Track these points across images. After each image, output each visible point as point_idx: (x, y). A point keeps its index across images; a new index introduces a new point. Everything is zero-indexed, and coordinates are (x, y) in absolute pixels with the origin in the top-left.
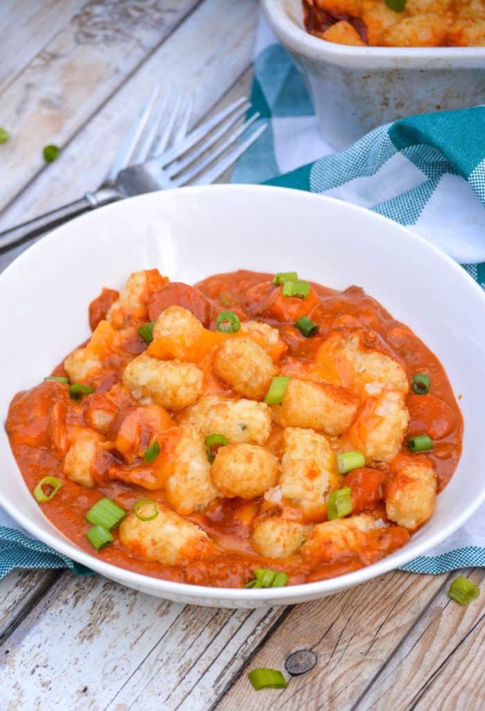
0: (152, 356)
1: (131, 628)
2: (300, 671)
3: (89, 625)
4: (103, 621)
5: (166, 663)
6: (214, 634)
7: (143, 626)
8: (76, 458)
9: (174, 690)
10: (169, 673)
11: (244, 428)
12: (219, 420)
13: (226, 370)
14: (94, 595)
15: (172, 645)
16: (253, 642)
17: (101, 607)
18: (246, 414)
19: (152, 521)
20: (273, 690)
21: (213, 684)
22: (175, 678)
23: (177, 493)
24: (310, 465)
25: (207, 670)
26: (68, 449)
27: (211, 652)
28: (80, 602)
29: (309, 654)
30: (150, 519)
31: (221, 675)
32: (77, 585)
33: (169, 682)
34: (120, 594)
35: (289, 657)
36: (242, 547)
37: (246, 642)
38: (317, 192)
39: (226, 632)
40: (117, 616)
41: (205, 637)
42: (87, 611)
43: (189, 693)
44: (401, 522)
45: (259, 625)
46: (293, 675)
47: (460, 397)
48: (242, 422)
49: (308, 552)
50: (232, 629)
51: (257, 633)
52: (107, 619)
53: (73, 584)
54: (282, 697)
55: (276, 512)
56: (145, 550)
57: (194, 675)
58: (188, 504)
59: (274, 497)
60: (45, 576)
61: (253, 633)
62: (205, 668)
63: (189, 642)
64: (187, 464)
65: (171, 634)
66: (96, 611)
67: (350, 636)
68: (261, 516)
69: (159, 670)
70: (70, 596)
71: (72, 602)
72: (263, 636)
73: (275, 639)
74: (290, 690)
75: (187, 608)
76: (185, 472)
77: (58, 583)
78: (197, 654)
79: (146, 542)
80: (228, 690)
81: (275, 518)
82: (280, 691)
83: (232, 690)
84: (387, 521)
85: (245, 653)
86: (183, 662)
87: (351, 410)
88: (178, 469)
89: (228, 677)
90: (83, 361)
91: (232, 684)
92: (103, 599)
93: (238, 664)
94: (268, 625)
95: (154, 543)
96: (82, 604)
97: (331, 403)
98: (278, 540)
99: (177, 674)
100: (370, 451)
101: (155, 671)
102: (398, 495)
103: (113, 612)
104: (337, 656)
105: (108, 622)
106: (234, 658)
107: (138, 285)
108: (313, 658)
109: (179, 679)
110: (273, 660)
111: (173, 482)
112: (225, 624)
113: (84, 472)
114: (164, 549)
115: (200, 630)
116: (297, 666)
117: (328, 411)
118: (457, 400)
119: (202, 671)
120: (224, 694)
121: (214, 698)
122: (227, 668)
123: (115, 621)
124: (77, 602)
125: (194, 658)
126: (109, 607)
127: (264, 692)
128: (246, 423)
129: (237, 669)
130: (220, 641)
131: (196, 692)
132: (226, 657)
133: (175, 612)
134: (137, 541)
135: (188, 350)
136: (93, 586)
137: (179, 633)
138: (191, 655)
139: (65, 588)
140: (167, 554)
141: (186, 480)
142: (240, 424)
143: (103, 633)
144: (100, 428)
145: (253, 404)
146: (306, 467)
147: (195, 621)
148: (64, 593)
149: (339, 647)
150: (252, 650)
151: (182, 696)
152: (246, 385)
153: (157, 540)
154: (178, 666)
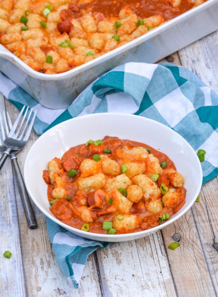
0: (84, 178)
1: (128, 254)
2: (178, 240)
3: (117, 260)
4: (119, 257)
5: (146, 257)
6: (149, 243)
7: (130, 252)
8: (86, 215)
9: (154, 262)
10: (149, 259)
11: (125, 183)
12: (117, 184)
13: (109, 170)
14: (110, 251)
15: (142, 252)
16: (160, 240)
17: (115, 254)
18: (123, 179)
19: (124, 219)
20: (178, 248)
21: (162, 255)
22: (151, 259)
23: (123, 209)
24: (149, 183)
25: (157, 253)
26: (81, 215)
27: (153, 248)
28: (108, 256)
29: (177, 234)
30: (123, 219)
31: (162, 252)
32: (103, 252)
33: (151, 261)
34: (116, 247)
35: (173, 237)
36: (147, 214)
37: (159, 241)
38: (75, 117)
39: (151, 241)
40: (121, 254)
41: (148, 246)
42: (112, 257)
43: (159, 261)
44: (178, 186)
45: (157, 235)
46: (178, 241)
47: (159, 149)
48: (123, 181)
49: (168, 205)
50: (152, 240)
51: (159, 236)
52: (119, 256)
53: (102, 253)
54: (181, 248)
55: (150, 200)
56: (126, 229)
57: (155, 256)
58: (127, 210)
59: (147, 196)
60: (93, 255)
61: (158, 237)
62: (156, 252)
63: (145, 249)
64: (121, 199)
65: (139, 250)
66: (114, 255)
67: (181, 225)
68: (147, 203)
69: (145, 260)
70: (104, 255)
71: (106, 257)
72: (161, 236)
73: (165, 236)
74: (181, 245)
75: (136, 241)
76: (122, 202)
77: (97, 254)
78: (150, 250)
79: (125, 226)
80: (167, 254)
81: (150, 201)
82: (179, 247)
83: (168, 253)
84: (175, 188)
85: (161, 243)
86: (149, 254)
87: (144, 164)
88: (120, 202)
89: (164, 251)
90: (60, 191)
91: (166, 252)
92: (113, 251)
93: (163, 247)
94: (159, 233)
95: (127, 225)
96: (109, 255)
97: (139, 165)
98: (157, 206)
99: (151, 258)
100: (157, 172)
101: (145, 261)
102: (175, 179)
103: (119, 253)
104: (183, 231)
105: (120, 256)
106: (160, 246)
107: (55, 164)
108: (178, 235)
109: (153, 259)
110: (169, 241)
111: (121, 206)
112: (149, 239)
113: (90, 218)
114: (131, 225)
115: (145, 244)
116: (176, 239)
117: (139, 167)
118: (159, 151)
119: (156, 254)
120: (167, 256)
121: (166, 258)
122: (161, 249)
123: (122, 255)
124: (107, 256)
125: (151, 252)
126: (117, 252)
127: (176, 250)
128: (125, 181)
129: (164, 248)
130: (152, 244)
131: (160, 259)
132: (158, 247)
133: (134, 243)
134: (123, 227)
135: (96, 170)
136: (107, 250)
137: (141, 249)
138: (149, 251)
139: (101, 255)
140: (132, 226)
141: (124, 204)
142: (123, 182)
143: (122, 259)
144: (84, 204)
145: (122, 175)
146: (149, 184)
147: (141, 243)
148: (102, 256)
149: (182, 229)
150: (162, 241)
151: (158, 262)
152: (115, 172)
153: (128, 224)
154: (149, 256)
